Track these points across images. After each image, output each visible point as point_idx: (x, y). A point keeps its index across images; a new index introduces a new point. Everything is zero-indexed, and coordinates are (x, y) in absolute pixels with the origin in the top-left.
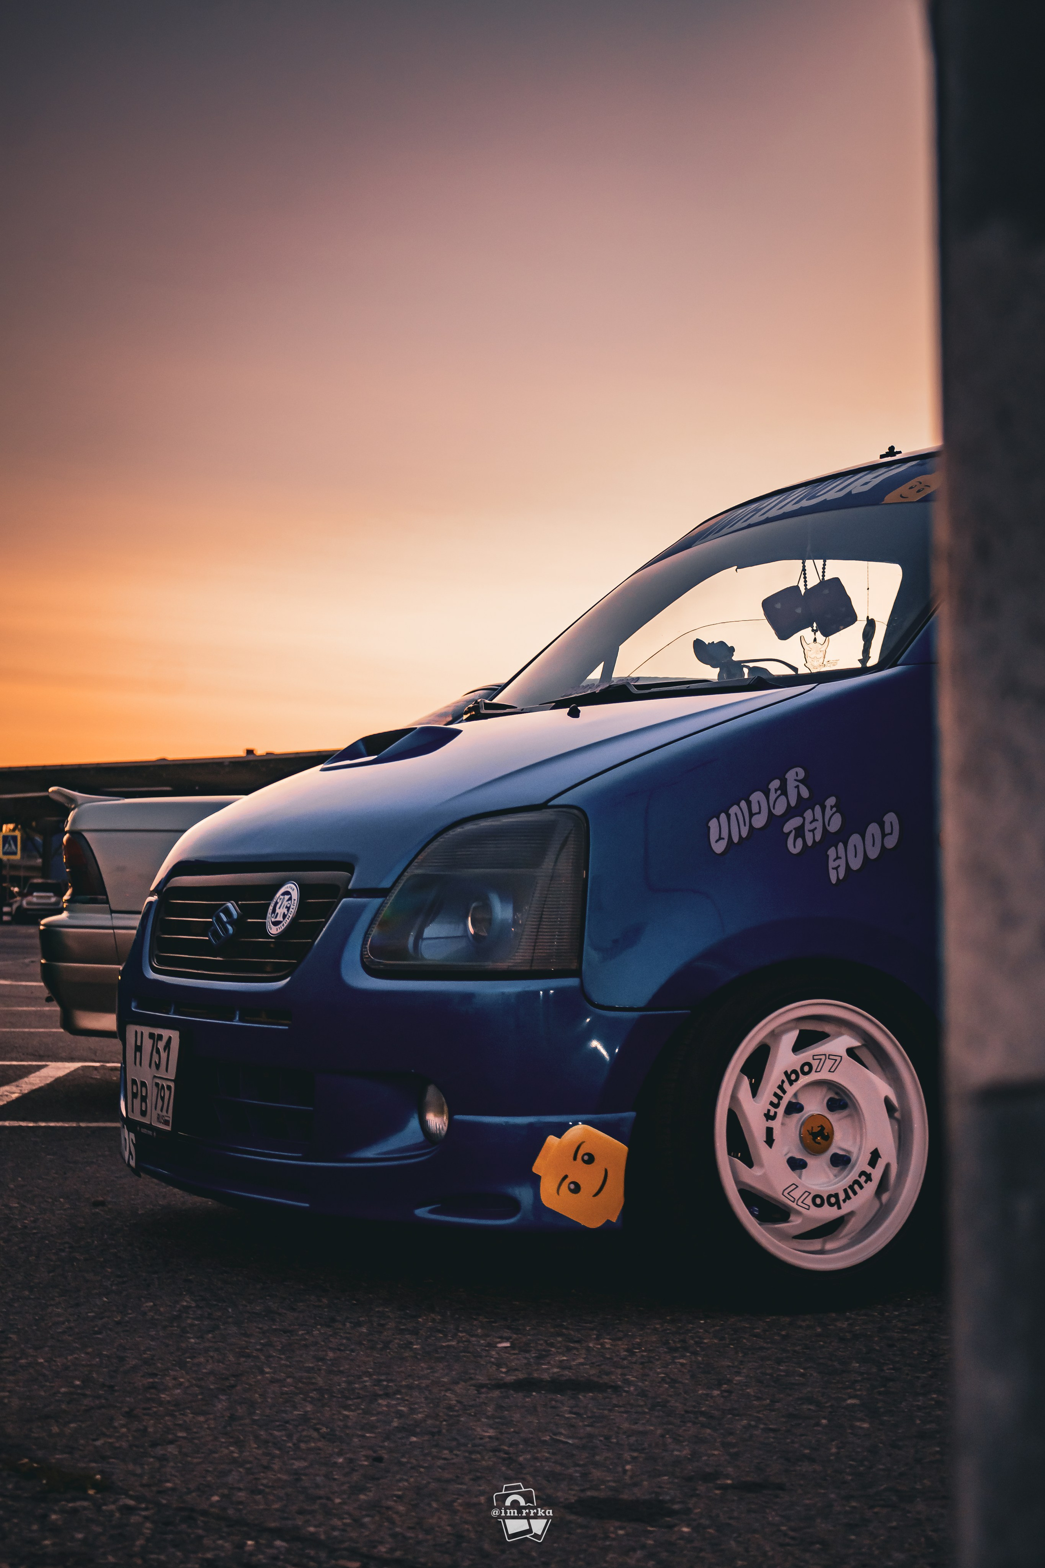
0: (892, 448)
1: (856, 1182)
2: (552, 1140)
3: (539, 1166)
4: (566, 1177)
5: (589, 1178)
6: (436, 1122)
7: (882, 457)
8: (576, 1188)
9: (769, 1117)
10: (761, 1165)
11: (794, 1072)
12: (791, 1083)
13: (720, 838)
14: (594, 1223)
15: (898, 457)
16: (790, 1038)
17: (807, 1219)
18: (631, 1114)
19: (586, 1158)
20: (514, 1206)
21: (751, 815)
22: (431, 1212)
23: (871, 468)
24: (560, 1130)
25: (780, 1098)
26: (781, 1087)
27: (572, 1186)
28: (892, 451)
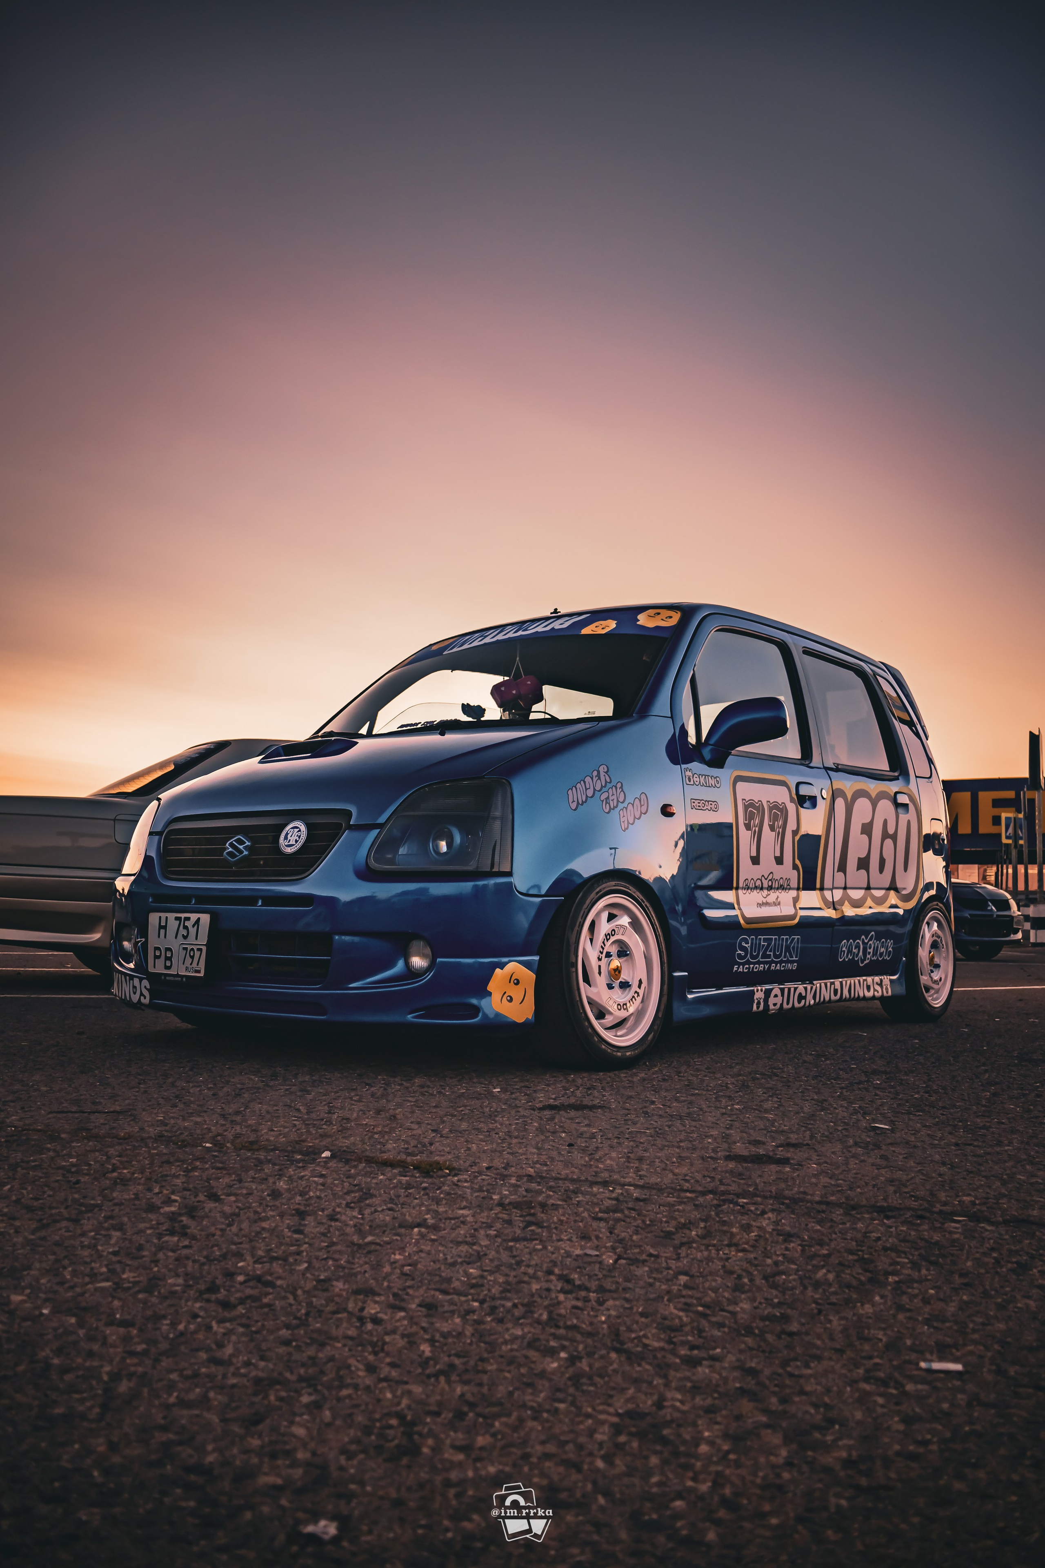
0: (556, 609)
1: (633, 997)
2: (498, 970)
3: (491, 987)
4: (505, 993)
5: (517, 993)
6: (418, 962)
7: (551, 613)
8: (511, 1000)
9: (600, 959)
10: (596, 986)
11: (609, 934)
12: (608, 940)
13: (574, 801)
14: (520, 1020)
15: (559, 614)
16: (605, 916)
17: (616, 1017)
18: (537, 958)
19: (516, 981)
20: (476, 1010)
21: (586, 789)
22: (414, 1017)
23: (547, 619)
24: (502, 966)
25: (603, 949)
26: (603, 943)
27: (509, 998)
28: (556, 611)
